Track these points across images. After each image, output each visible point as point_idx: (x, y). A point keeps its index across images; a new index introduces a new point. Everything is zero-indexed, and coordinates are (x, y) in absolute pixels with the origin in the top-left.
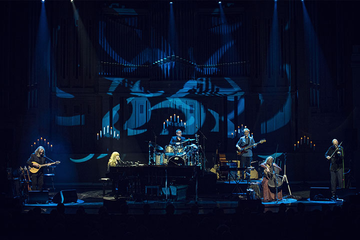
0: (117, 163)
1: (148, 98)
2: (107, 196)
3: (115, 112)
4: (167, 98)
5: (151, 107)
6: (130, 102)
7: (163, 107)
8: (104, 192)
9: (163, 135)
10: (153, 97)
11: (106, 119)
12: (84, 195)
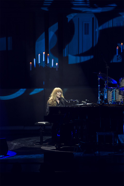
0: (58, 101)
1: (96, 14)
2: (45, 145)
3: (51, 34)
4: (120, 13)
5: (99, 26)
6: (72, 20)
7: (115, 25)
8: (42, 139)
9: (114, 63)
10: (102, 13)
11: (41, 43)
12: (15, 144)
